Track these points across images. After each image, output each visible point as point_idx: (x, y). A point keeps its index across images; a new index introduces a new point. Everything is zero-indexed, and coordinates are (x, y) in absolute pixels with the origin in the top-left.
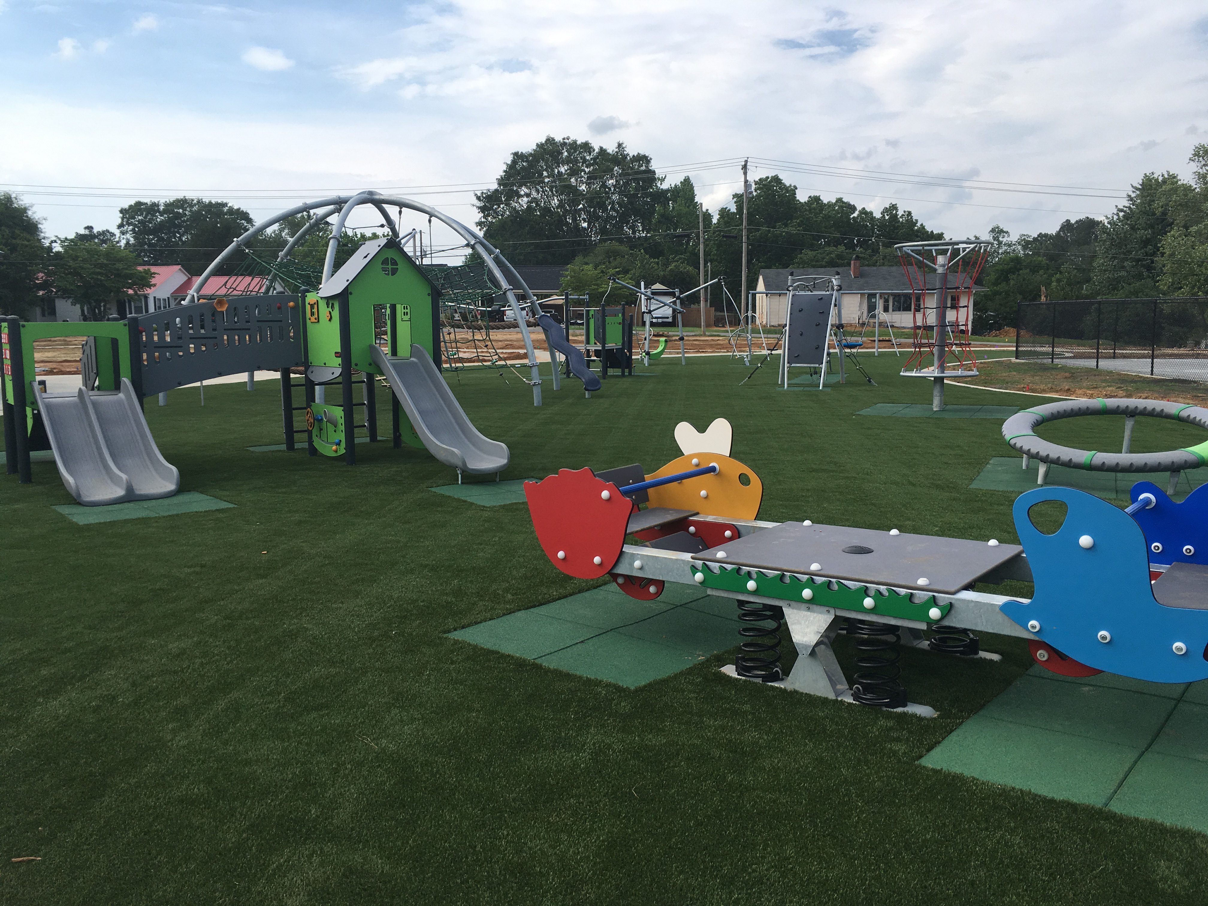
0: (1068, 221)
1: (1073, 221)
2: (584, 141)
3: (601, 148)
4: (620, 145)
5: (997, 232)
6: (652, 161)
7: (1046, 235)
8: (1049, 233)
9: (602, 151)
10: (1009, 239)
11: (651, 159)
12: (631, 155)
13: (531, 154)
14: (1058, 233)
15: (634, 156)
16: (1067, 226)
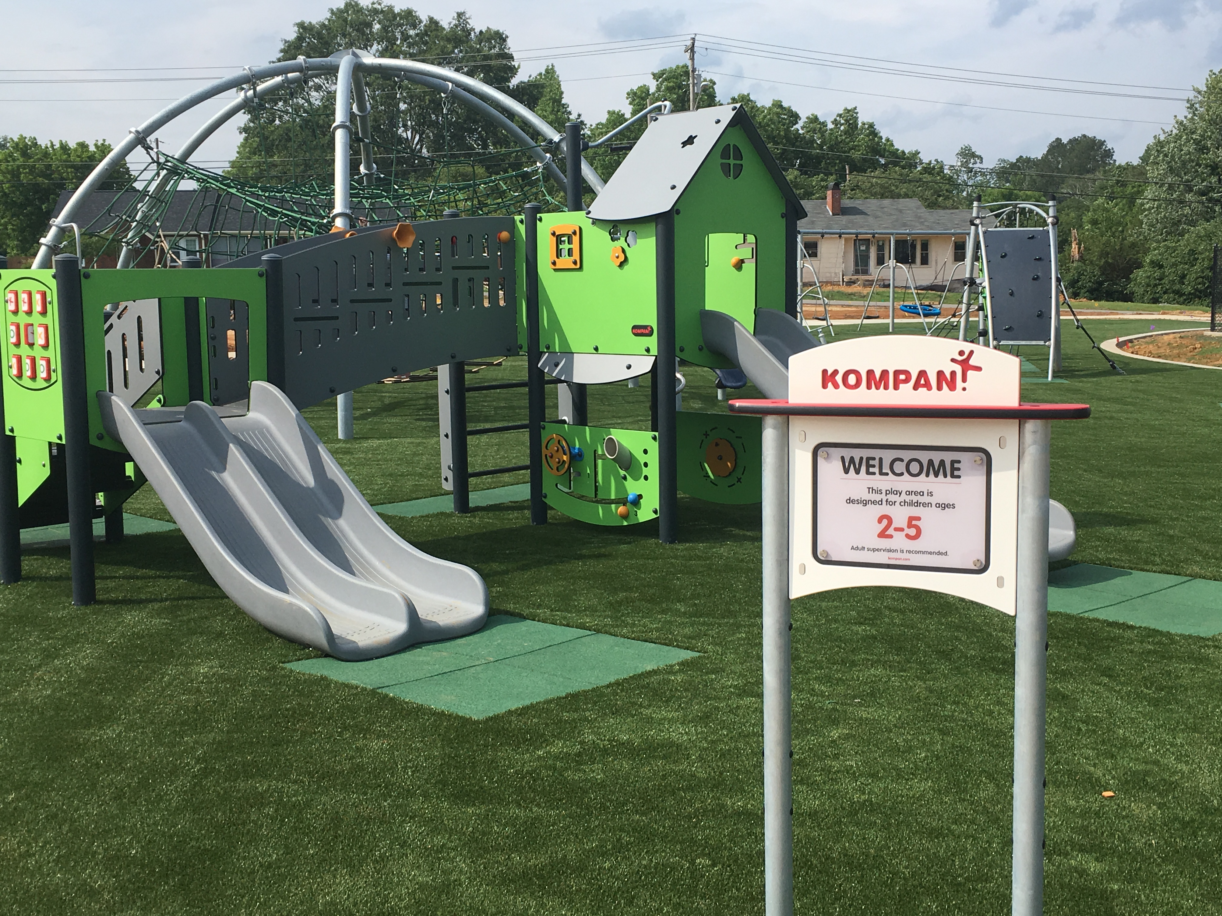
0: (1058, 140)
1: (1065, 141)
2: (404, 8)
3: (431, 19)
4: (460, 15)
5: (968, 154)
6: (508, 40)
7: (1028, 160)
8: (1033, 157)
9: (432, 23)
10: (981, 166)
11: (507, 37)
12: (477, 31)
13: (323, 25)
14: (1045, 157)
15: (481, 32)
16: (1057, 147)
